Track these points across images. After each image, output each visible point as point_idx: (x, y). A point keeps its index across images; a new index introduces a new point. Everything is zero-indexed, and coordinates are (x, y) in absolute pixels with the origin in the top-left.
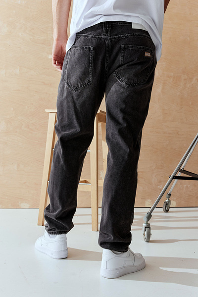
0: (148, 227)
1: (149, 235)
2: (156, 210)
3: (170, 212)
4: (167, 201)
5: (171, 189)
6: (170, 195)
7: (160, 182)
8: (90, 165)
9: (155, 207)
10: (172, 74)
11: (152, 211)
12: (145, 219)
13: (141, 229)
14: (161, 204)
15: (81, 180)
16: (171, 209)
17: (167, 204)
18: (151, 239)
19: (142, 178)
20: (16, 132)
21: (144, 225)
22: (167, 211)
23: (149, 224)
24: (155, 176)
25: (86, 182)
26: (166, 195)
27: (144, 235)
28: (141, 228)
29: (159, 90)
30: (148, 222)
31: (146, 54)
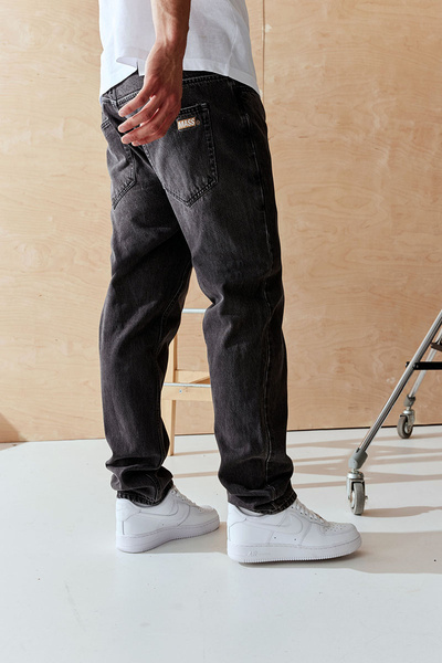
0: (359, 481)
1: (362, 499)
2: (381, 432)
3: (415, 437)
4: (406, 412)
5: (415, 387)
6: (413, 399)
7: (390, 369)
9: (379, 425)
10: (412, 123)
12: (352, 464)
13: (344, 483)
14: (394, 418)
16: (416, 431)
17: (406, 420)
18: (366, 508)
19: (349, 362)
20: (62, 270)
21: (351, 476)
22: (407, 436)
23: (362, 475)
24: (379, 357)
26: (403, 398)
27: (351, 499)
29: (383, 161)
30: (360, 470)
31: (182, 125)
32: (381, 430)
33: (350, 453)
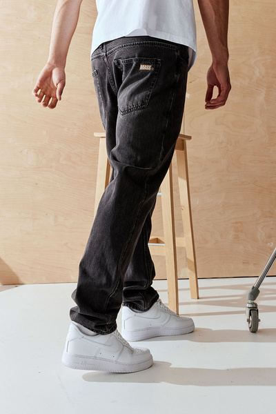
0: (254, 311)
1: (256, 321)
2: (266, 280)
7: (270, 237)
8: (162, 214)
9: (264, 276)
11: (260, 283)
13: (244, 312)
15: (151, 238)
20: (51, 167)
21: (248, 305)
23: (256, 304)
24: (262, 229)
25: (157, 241)
27: (248, 321)
28: (244, 309)
29: (261, 98)
30: (255, 301)
31: (143, 67)
32: (266, 278)
33: (246, 292)
